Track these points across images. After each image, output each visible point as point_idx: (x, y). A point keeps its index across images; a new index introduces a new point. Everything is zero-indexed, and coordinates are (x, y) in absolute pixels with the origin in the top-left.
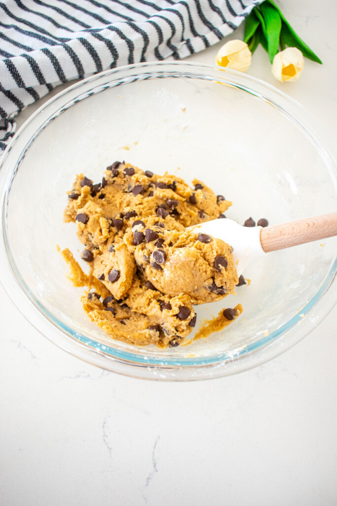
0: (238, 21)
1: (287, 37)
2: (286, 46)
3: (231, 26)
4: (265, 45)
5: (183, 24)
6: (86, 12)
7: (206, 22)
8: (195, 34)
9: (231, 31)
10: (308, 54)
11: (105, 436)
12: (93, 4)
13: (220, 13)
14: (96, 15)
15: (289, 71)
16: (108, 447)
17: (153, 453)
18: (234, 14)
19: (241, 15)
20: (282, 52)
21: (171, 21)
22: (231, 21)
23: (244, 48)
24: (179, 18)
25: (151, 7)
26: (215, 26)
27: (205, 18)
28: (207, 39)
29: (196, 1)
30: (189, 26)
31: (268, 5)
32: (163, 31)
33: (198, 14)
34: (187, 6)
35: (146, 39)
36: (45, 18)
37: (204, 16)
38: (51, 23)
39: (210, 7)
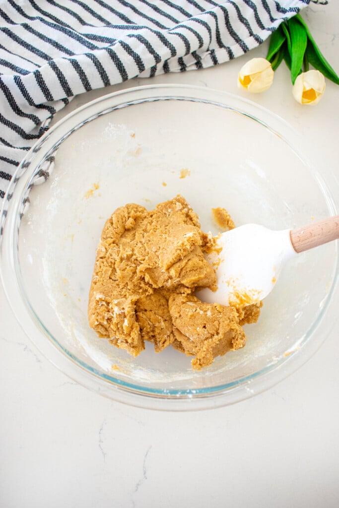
0: (265, 35)
1: (312, 58)
2: (310, 65)
3: (257, 39)
4: (289, 62)
5: (211, 37)
6: (112, 10)
7: (233, 34)
8: (221, 45)
9: (256, 44)
11: (101, 441)
13: (247, 25)
14: (123, 15)
15: (309, 94)
16: (103, 452)
17: (144, 461)
18: (262, 27)
19: (269, 29)
20: (306, 73)
21: (200, 34)
22: (258, 34)
23: (268, 68)
24: (207, 31)
25: (178, 10)
26: (241, 38)
27: (232, 29)
28: (232, 51)
29: (225, 13)
30: (216, 37)
31: (296, 20)
32: (191, 45)
33: (225, 25)
34: (215, 16)
35: (174, 52)
36: (71, 14)
37: (231, 27)
38: (76, 19)
39: (238, 18)
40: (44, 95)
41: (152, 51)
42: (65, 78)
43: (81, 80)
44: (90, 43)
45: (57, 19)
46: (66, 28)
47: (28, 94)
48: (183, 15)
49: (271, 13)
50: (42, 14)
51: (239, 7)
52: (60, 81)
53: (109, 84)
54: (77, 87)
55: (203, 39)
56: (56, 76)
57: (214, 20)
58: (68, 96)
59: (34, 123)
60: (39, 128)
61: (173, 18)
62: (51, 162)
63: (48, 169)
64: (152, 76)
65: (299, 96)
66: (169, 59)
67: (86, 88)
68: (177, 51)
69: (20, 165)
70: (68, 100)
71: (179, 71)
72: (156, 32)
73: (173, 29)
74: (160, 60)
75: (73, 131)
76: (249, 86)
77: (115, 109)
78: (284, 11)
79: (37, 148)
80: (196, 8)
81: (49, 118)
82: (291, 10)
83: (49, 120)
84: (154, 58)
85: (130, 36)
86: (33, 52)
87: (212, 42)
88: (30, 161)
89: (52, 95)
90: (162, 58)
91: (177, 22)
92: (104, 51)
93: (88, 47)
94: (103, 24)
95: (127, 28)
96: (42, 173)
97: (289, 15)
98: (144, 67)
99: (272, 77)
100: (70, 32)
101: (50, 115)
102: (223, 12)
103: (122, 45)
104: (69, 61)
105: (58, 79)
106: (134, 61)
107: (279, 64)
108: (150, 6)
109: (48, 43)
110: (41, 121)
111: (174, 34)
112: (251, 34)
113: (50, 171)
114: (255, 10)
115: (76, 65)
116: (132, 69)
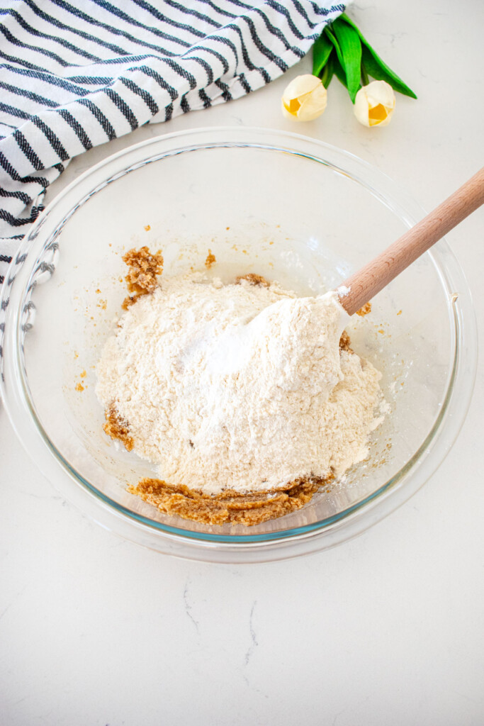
0: (306, 46)
1: (372, 66)
2: (370, 77)
3: (297, 52)
4: (343, 77)
5: (237, 58)
6: (100, 42)
7: (264, 50)
8: (250, 66)
9: (297, 59)
10: (399, 87)
11: (188, 607)
12: (109, 30)
13: (281, 36)
14: (115, 46)
15: (377, 112)
16: (194, 621)
17: (251, 622)
18: (300, 36)
19: (309, 38)
20: (366, 87)
21: (223, 55)
22: (297, 46)
23: (318, 86)
24: (231, 50)
25: (186, 31)
26: (275, 54)
27: (262, 44)
28: (267, 72)
29: (249, 24)
30: (242, 57)
31: (342, 22)
32: (213, 71)
33: (253, 40)
34: (238, 30)
35: (193, 83)
36: (46, 54)
37: (260, 42)
38: (55, 60)
39: (267, 30)
40: (31, 163)
41: (165, 86)
42: (55, 136)
43: (77, 136)
44: (78, 88)
45: (29, 64)
46: (44, 73)
47: (9, 164)
48: (194, 36)
49: (309, 17)
50: (8, 59)
51: (267, 15)
52: (50, 140)
53: (115, 136)
54: (74, 147)
55: (228, 62)
56: (44, 134)
57: (238, 35)
58: (63, 160)
59: (23, 202)
60: (31, 208)
61: (182, 42)
62: (55, 250)
63: (52, 260)
64: (168, 119)
65: (364, 117)
66: (187, 93)
67: (85, 146)
68: (197, 81)
69: (14, 261)
70: (62, 166)
71: (203, 108)
72: (164, 60)
73: (186, 54)
74: (177, 95)
75: (77, 207)
76: (298, 112)
77: (128, 171)
78: (325, 13)
79: (33, 234)
80: (210, 25)
81: (42, 193)
82: (334, 9)
83: (43, 195)
84: (169, 94)
85: (131, 70)
86: (4, 110)
87: (239, 64)
88: (26, 252)
89: (42, 162)
90: (178, 93)
91: (188, 46)
92: (102, 93)
93: (77, 93)
94: (91, 62)
95: (125, 61)
96: (45, 267)
97: (333, 16)
98: (157, 107)
99: (325, 98)
100: (50, 77)
101: (42, 189)
102: (247, 24)
103: (124, 82)
104: (58, 113)
105: (46, 138)
106: (143, 100)
107: (330, 80)
108: (150, 30)
109: (22, 96)
110: (32, 198)
111: (188, 59)
112: (288, 47)
113: (55, 263)
114: (288, 16)
115: (67, 117)
116: (142, 113)
